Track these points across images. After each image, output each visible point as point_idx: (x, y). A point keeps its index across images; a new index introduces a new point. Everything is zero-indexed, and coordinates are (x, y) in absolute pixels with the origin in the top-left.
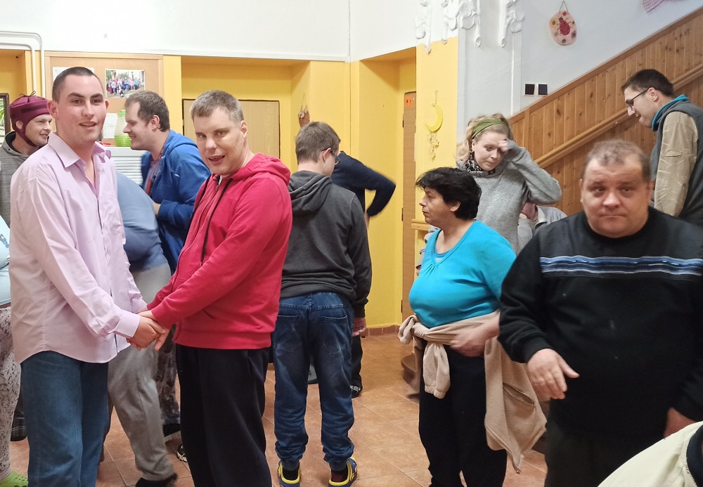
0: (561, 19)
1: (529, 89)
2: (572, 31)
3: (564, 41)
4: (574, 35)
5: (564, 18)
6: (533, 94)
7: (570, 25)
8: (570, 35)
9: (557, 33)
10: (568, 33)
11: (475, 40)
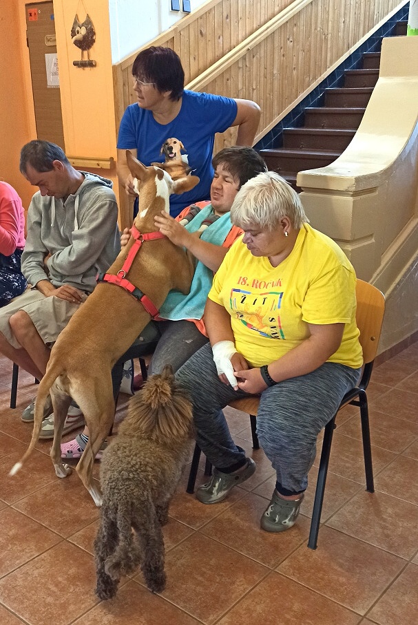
6: (177, 11)
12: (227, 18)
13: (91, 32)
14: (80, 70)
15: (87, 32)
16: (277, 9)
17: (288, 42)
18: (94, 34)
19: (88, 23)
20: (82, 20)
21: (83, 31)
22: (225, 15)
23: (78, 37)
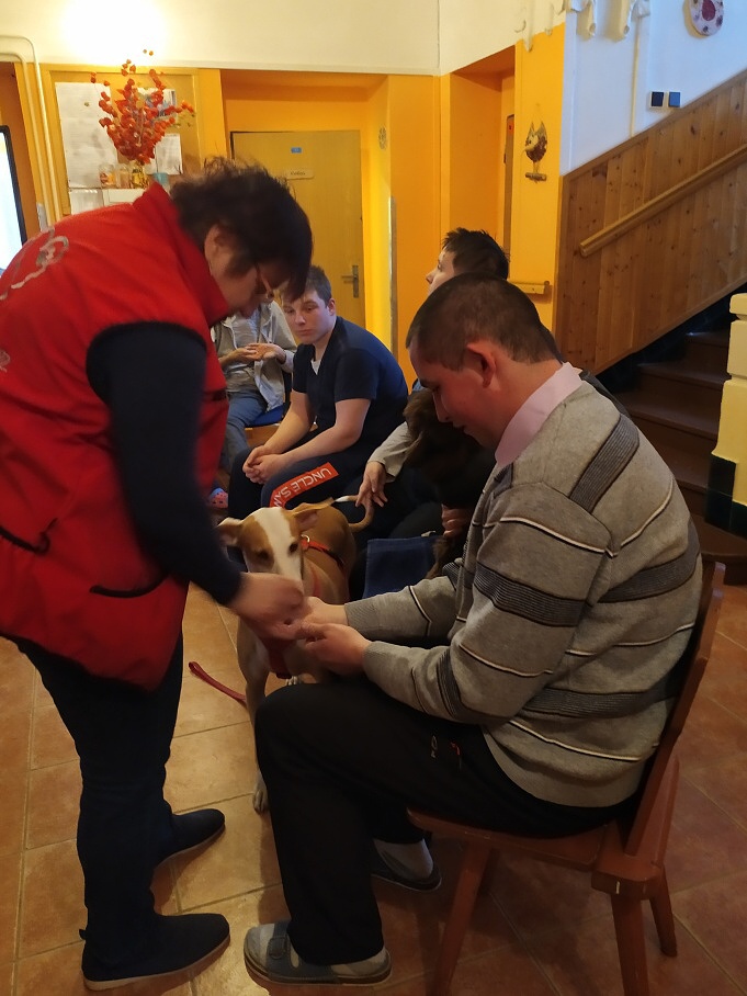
1: (657, 99)
2: (717, 15)
3: (706, 29)
4: (720, 21)
6: (661, 105)
7: (717, 6)
8: (714, 21)
9: (697, 17)
10: (712, 17)
11: (588, 28)
12: (737, 107)
13: (543, 141)
14: (533, 182)
15: (540, 142)
18: (546, 142)
19: (542, 130)
20: (536, 129)
21: (535, 141)
22: (733, 105)
23: (531, 146)
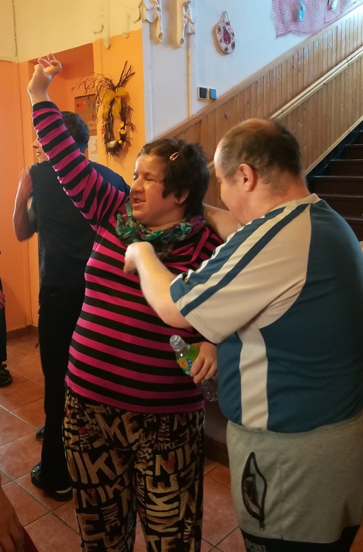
0: (224, 28)
1: (203, 93)
2: (232, 41)
3: (226, 49)
4: (233, 46)
5: (227, 28)
6: (205, 98)
7: (231, 35)
9: (221, 41)
10: (229, 43)
11: (157, 35)
12: (248, 103)
16: (289, 97)
17: (299, 123)
22: (246, 102)
